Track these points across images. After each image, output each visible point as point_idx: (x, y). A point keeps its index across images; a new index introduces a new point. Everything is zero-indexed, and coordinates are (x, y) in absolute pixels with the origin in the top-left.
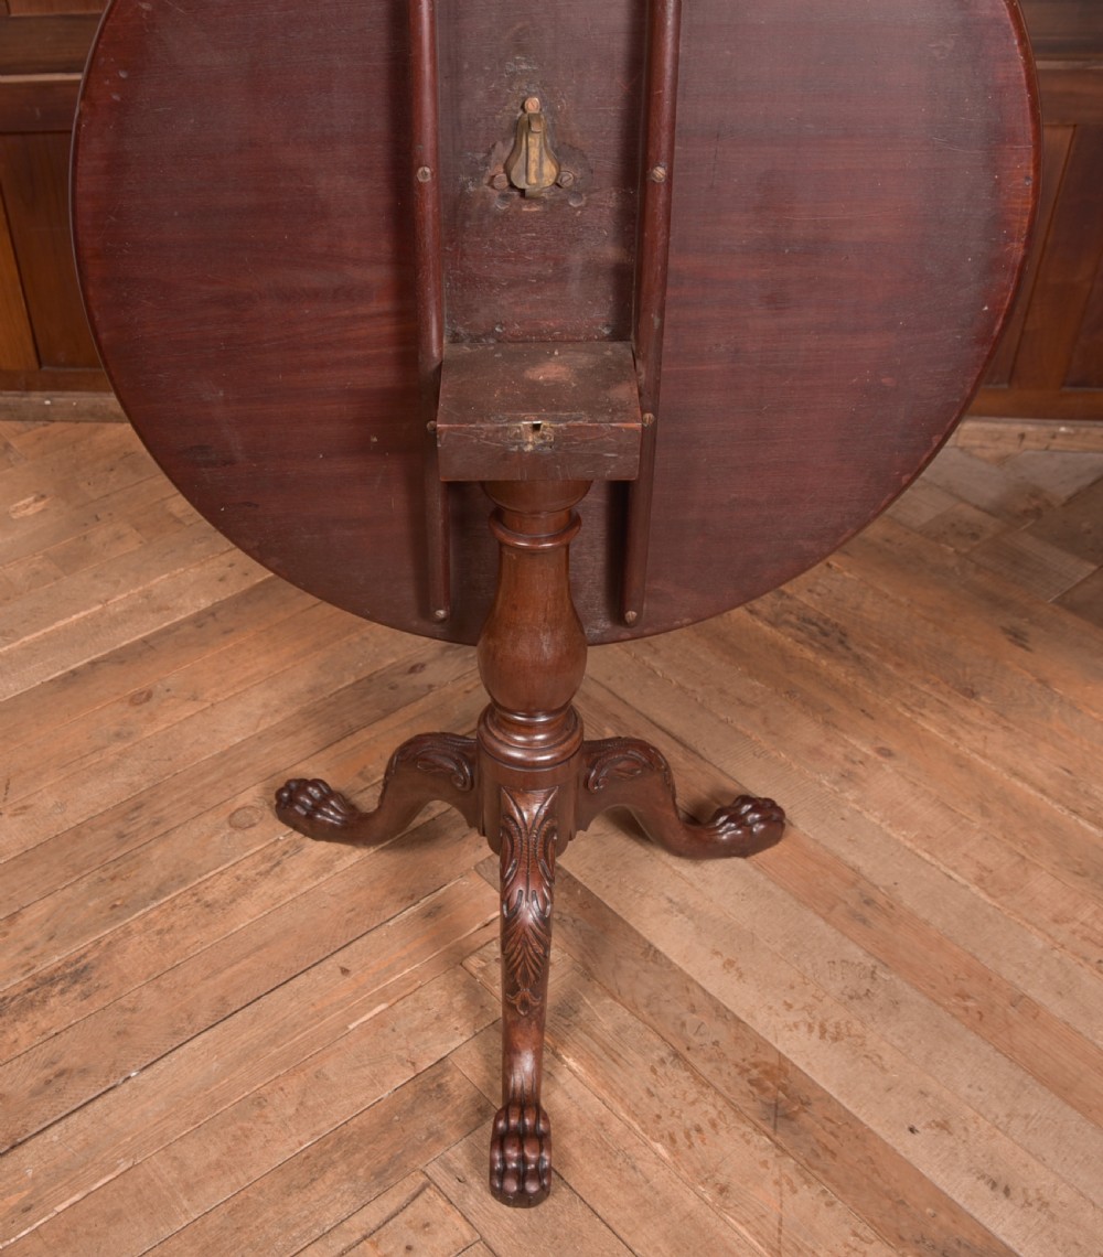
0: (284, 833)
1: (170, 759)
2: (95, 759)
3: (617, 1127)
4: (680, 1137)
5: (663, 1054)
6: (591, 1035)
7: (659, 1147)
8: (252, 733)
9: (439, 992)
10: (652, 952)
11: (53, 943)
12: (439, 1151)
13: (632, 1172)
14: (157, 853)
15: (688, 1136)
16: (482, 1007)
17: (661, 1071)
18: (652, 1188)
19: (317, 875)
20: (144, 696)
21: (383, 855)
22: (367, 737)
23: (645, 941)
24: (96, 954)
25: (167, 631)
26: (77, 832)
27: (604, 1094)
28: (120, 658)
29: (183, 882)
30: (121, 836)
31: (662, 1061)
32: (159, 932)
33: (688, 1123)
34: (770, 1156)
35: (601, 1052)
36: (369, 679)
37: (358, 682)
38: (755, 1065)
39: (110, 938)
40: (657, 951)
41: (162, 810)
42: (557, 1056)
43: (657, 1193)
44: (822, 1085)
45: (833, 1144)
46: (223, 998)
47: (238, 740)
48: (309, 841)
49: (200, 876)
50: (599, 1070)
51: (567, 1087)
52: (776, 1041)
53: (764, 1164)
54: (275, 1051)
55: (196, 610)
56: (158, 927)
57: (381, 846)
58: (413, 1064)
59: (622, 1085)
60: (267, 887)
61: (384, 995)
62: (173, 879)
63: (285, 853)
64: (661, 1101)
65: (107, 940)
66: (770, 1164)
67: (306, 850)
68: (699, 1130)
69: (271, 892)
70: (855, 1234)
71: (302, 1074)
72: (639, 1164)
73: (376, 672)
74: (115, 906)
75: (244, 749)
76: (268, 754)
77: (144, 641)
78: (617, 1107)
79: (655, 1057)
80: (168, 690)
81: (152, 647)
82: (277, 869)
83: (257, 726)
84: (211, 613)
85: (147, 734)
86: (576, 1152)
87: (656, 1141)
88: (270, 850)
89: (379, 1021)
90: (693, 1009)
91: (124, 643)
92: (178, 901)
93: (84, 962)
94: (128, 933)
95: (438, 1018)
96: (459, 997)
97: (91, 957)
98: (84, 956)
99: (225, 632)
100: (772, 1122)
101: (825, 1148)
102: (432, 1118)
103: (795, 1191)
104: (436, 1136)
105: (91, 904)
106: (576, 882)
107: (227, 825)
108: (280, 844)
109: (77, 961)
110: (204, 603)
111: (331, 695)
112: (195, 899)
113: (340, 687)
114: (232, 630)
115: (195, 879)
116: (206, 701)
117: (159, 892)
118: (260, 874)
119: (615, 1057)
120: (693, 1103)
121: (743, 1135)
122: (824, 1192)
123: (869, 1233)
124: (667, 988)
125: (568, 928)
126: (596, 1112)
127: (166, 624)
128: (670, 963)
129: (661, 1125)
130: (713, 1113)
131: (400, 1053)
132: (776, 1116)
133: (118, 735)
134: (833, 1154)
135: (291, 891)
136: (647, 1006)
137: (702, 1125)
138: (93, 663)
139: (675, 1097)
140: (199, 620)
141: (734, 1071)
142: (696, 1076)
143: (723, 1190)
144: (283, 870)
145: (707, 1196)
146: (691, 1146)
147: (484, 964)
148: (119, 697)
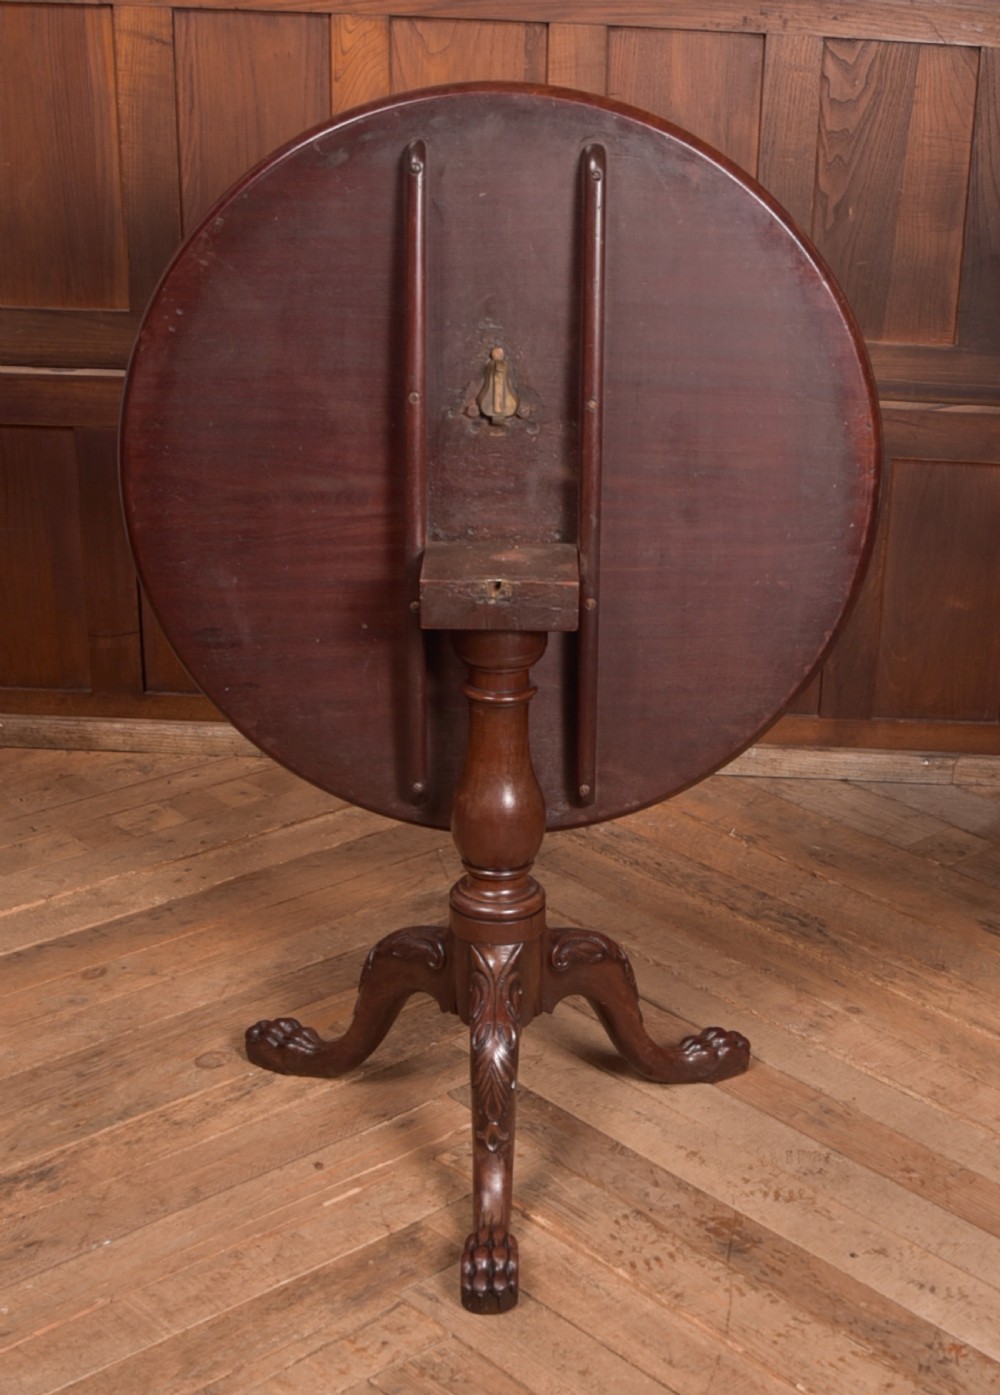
0: (254, 1071)
1: (130, 1018)
2: (48, 1020)
3: (582, 1261)
4: (640, 1265)
5: (627, 1211)
6: (559, 1201)
7: (620, 1271)
8: (217, 999)
9: (413, 1178)
10: (619, 1148)
11: (15, 1152)
12: (414, 1283)
13: (595, 1289)
14: (121, 1087)
15: (647, 1263)
16: (454, 1186)
17: (623, 1222)
18: (613, 1299)
19: (289, 1100)
20: (97, 972)
21: (355, 1087)
22: (337, 1001)
23: (612, 1140)
24: (61, 1160)
25: (119, 923)
26: (34, 1074)
27: (571, 1238)
28: (69, 943)
29: (151, 1106)
30: (80, 1075)
31: (626, 1217)
32: (127, 1143)
33: (648, 1256)
34: (722, 1274)
35: (568, 1212)
36: (339, 958)
37: (327, 960)
38: (713, 1219)
39: (76, 1148)
40: (623, 1147)
41: (123, 1056)
42: (526, 1217)
43: (618, 1302)
44: (774, 1230)
45: (779, 1266)
46: (196, 1188)
47: (202, 1004)
48: (279, 1077)
49: (168, 1102)
50: (566, 1224)
51: (536, 1237)
52: (734, 1204)
53: (717, 1279)
54: (250, 1222)
55: (151, 906)
56: (126, 1140)
57: (353, 1079)
58: (388, 1226)
59: (587, 1233)
60: (239, 1109)
61: (357, 1182)
62: (139, 1104)
63: (255, 1085)
64: (623, 1242)
65: (72, 1150)
66: (723, 1279)
67: (276, 1083)
68: (657, 1259)
69: (241, 1112)
70: (795, 1319)
71: (278, 1236)
72: (602, 1284)
73: (345, 954)
74: (78, 1126)
75: (209, 1011)
76: (235, 1015)
77: (95, 930)
78: (582, 1246)
79: (619, 1213)
80: (124, 968)
81: (105, 935)
82: (248, 1097)
83: (223, 993)
84: (168, 908)
85: (102, 1001)
86: (543, 1278)
87: (618, 1267)
88: (241, 1083)
89: (355, 1199)
90: (656, 1184)
91: (72, 931)
92: (145, 1121)
93: (49, 1166)
94: (93, 1144)
95: (411, 1195)
96: (432, 1181)
97: (56, 1162)
98: (49, 1161)
99: (184, 923)
100: (726, 1255)
101: (774, 1269)
102: (406, 1260)
103: (742, 1294)
104: (409, 1274)
105: (52, 1124)
106: (547, 1102)
107: (194, 1066)
108: (249, 1079)
109: (41, 1165)
110: (159, 900)
111: (299, 970)
112: (163, 1119)
113: (309, 964)
114: (190, 922)
115: (162, 1105)
116: (165, 976)
117: (125, 1114)
118: (230, 1100)
119: (581, 1215)
120: (653, 1243)
121: (698, 1262)
122: (770, 1295)
123: (808, 1318)
124: (632, 1171)
125: (540, 1134)
126: (562, 1253)
127: (118, 917)
128: (636, 1155)
129: (623, 1257)
130: (672, 1249)
131: (374, 1219)
132: (730, 1251)
133: (72, 1002)
134: (780, 1273)
135: (262, 1112)
136: (614, 1182)
137: (661, 1257)
138: (40, 947)
139: (636, 1239)
140: (154, 914)
141: (693, 1224)
142: (656, 1226)
143: (677, 1296)
144: (252, 1098)
145: (664, 1301)
146: (650, 1269)
147: (455, 1158)
148: (69, 973)
